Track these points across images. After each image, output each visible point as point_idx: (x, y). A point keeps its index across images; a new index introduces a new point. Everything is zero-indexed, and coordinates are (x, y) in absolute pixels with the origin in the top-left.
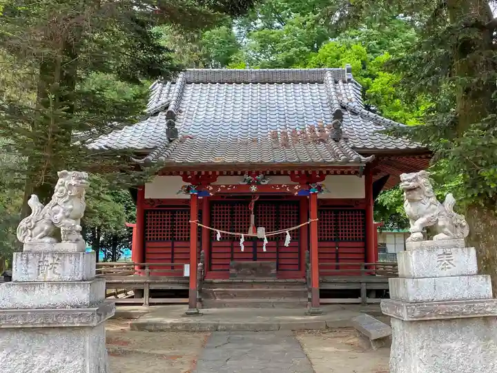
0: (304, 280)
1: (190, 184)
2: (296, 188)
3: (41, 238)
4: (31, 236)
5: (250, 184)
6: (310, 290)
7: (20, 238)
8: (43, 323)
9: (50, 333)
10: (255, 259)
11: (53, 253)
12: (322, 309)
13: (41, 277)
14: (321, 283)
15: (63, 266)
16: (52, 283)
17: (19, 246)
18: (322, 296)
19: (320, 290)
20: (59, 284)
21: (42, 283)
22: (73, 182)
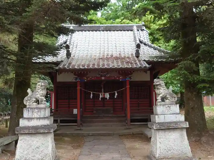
0: (124, 115)
1: (77, 76)
2: (121, 78)
3: (32, 103)
4: (29, 103)
5: (102, 76)
6: (127, 119)
7: (25, 103)
8: (35, 132)
9: (37, 135)
10: (104, 106)
11: (37, 108)
12: (131, 127)
13: (33, 117)
14: (131, 116)
15: (41, 112)
16: (37, 118)
17: (25, 106)
18: (131, 122)
19: (131, 119)
20: (40, 118)
21: (34, 118)
22: (43, 84)
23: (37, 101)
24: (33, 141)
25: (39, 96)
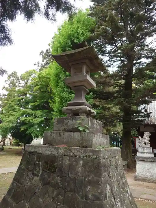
3: (143, 144)
4: (141, 144)
8: (146, 160)
11: (146, 147)
13: (144, 151)
15: (148, 150)
20: (148, 153)
21: (145, 153)
22: (148, 134)
23: (145, 144)
24: (145, 165)
25: (146, 140)
